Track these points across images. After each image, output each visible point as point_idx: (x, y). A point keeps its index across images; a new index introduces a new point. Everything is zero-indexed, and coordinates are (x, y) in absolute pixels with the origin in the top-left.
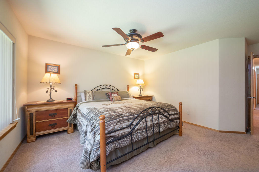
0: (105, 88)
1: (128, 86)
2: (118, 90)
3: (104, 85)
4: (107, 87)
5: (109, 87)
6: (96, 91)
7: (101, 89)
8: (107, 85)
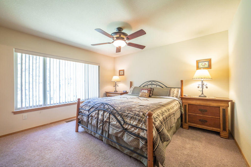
0: (151, 84)
1: (182, 81)
2: (166, 87)
3: (150, 81)
4: (153, 83)
5: (155, 83)
6: (143, 87)
7: (147, 85)
8: (153, 81)
